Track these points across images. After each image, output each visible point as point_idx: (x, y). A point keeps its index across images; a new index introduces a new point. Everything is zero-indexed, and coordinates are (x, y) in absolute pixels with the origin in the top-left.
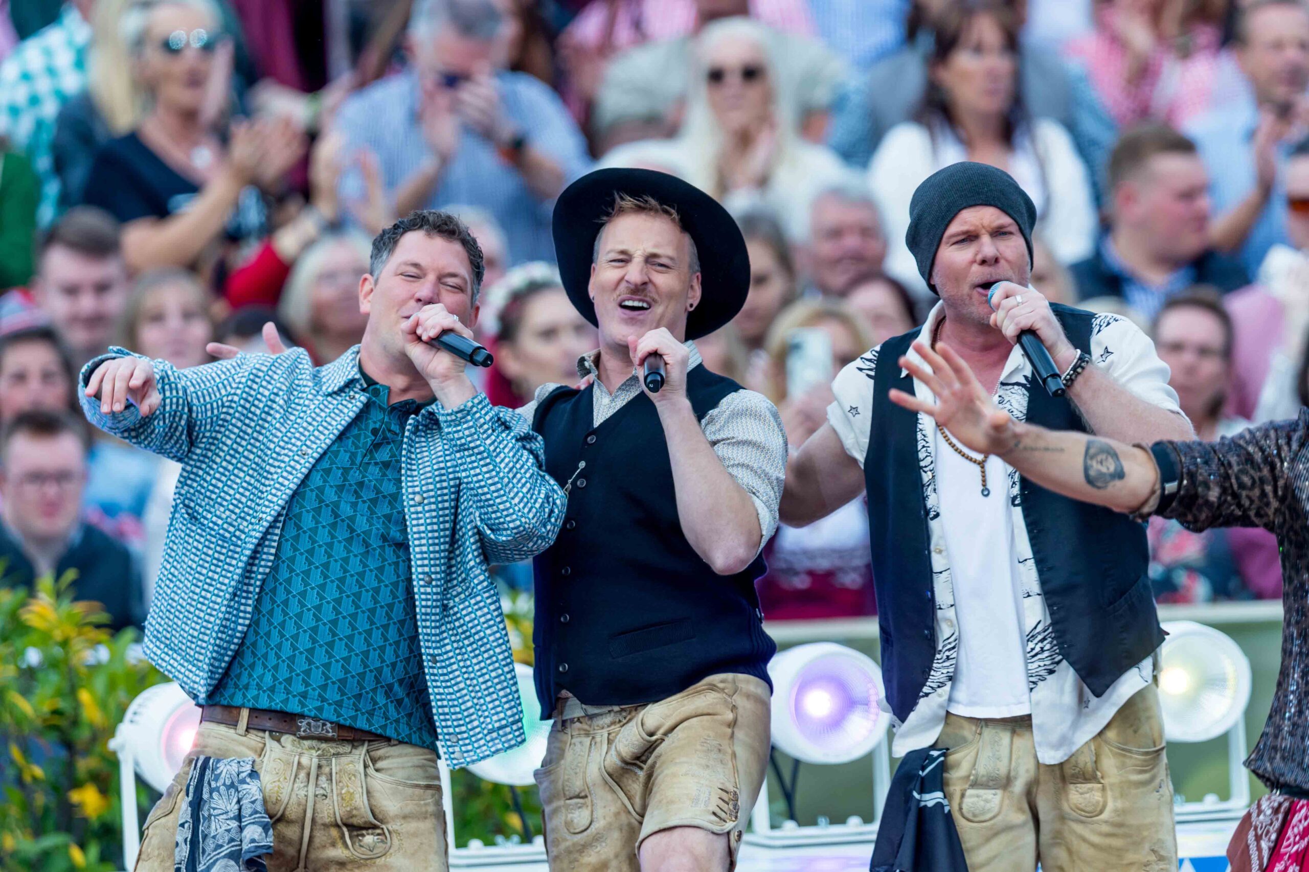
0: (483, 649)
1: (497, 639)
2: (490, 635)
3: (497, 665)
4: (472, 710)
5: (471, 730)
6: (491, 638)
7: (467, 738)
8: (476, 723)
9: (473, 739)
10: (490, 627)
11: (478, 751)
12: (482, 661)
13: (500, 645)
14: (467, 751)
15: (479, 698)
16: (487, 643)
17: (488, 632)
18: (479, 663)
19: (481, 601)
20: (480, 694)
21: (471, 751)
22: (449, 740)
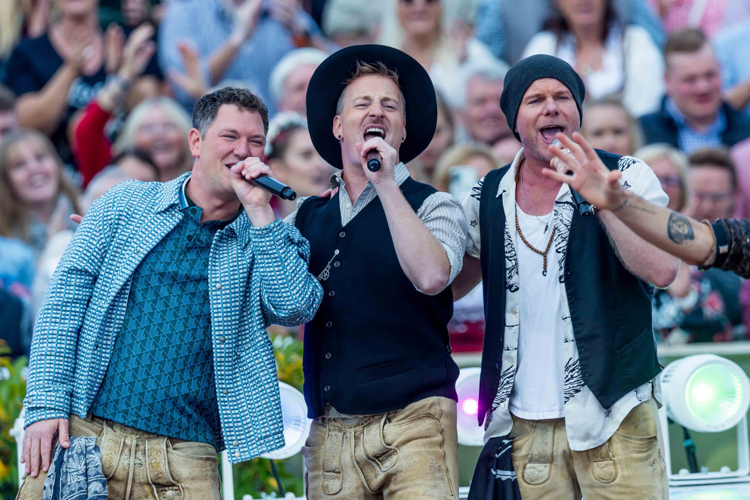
0: (258, 385)
1: (267, 379)
2: (263, 376)
3: (266, 396)
4: (250, 425)
5: (248, 437)
6: (263, 378)
7: (245, 443)
8: (252, 433)
9: (249, 444)
10: (263, 371)
11: (251, 452)
12: (258, 393)
13: (268, 383)
14: (244, 452)
15: (255, 417)
16: (260, 381)
17: (262, 374)
18: (256, 394)
19: (258, 354)
20: (255, 414)
21: (247, 451)
22: (232, 444)
